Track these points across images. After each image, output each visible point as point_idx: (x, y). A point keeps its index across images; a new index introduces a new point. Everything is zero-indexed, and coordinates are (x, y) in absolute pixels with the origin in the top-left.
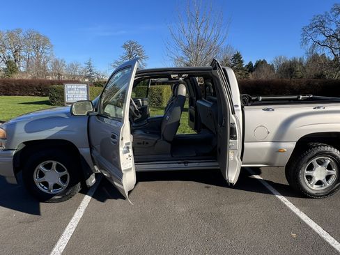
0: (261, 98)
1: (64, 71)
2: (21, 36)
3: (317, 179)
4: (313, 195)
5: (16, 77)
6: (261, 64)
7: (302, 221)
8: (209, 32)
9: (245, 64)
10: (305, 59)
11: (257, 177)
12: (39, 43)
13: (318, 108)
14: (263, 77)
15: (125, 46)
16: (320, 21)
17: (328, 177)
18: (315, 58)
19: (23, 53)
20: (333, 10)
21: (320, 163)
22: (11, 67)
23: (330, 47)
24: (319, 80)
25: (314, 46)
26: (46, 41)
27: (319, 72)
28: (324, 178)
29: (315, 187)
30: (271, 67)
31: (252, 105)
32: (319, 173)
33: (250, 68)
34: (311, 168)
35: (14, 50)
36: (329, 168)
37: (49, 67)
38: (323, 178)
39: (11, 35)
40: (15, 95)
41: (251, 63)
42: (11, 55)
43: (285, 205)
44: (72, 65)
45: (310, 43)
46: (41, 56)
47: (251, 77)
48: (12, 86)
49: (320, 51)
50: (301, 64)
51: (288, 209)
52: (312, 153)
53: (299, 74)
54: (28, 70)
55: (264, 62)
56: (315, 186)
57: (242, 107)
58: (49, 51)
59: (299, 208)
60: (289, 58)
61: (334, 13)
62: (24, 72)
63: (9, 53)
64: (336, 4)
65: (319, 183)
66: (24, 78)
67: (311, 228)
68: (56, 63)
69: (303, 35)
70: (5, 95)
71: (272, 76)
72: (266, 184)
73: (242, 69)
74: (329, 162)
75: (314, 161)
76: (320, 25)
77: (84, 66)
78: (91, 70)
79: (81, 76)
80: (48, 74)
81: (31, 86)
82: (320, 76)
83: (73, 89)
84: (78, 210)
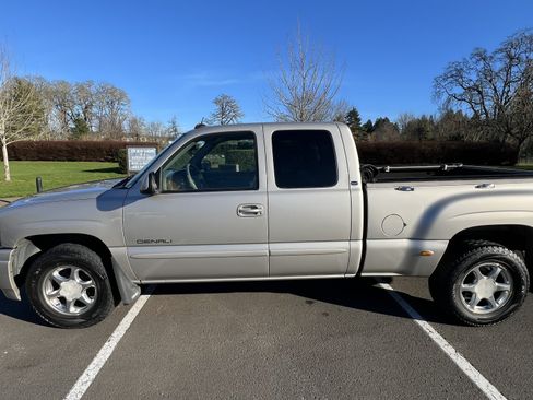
0: (388, 168)
1: (143, 131)
2: (93, 90)
3: (480, 297)
4: (474, 322)
5: (85, 138)
6: (382, 122)
7: (463, 374)
8: (317, 82)
9: (363, 122)
10: (438, 117)
11: (385, 286)
12: (113, 98)
13: (484, 186)
14: (384, 139)
15: (217, 102)
16: (456, 70)
17: (497, 295)
18: (449, 116)
19: (94, 110)
20: (473, 56)
21: (486, 272)
22: (81, 127)
23: (470, 102)
24: (455, 142)
25: (449, 101)
26: (122, 95)
27: (454, 132)
28: (491, 295)
29: (477, 310)
30: (395, 127)
31: (379, 181)
32: (484, 288)
33: (369, 128)
34: (471, 280)
35: (84, 106)
36: (500, 279)
37: (126, 127)
38: (489, 295)
39: (81, 88)
40: (81, 160)
41: (370, 122)
42: (81, 112)
43: (431, 339)
44: (153, 125)
45: (444, 97)
46: (116, 114)
47: (370, 138)
48: (77, 149)
49: (455, 107)
50: (432, 122)
51: (437, 348)
52: (473, 257)
53: (430, 135)
54: (101, 131)
55: (386, 120)
56: (476, 307)
57: (364, 185)
58: (126, 107)
59: (454, 346)
60: (418, 116)
61: (474, 60)
62: (95, 132)
63: (78, 109)
64: (478, 49)
65: (484, 303)
66: (95, 140)
67: (480, 390)
68: (134, 121)
69: (435, 87)
70: (69, 160)
71: (396, 138)
72: (397, 298)
73: (360, 129)
74: (499, 270)
75: (476, 269)
76: (457, 75)
77: (168, 125)
78: (175, 131)
79: (163, 138)
80: (123, 135)
81: (100, 150)
82: (458, 138)
83: (138, 154)
84: (107, 344)
